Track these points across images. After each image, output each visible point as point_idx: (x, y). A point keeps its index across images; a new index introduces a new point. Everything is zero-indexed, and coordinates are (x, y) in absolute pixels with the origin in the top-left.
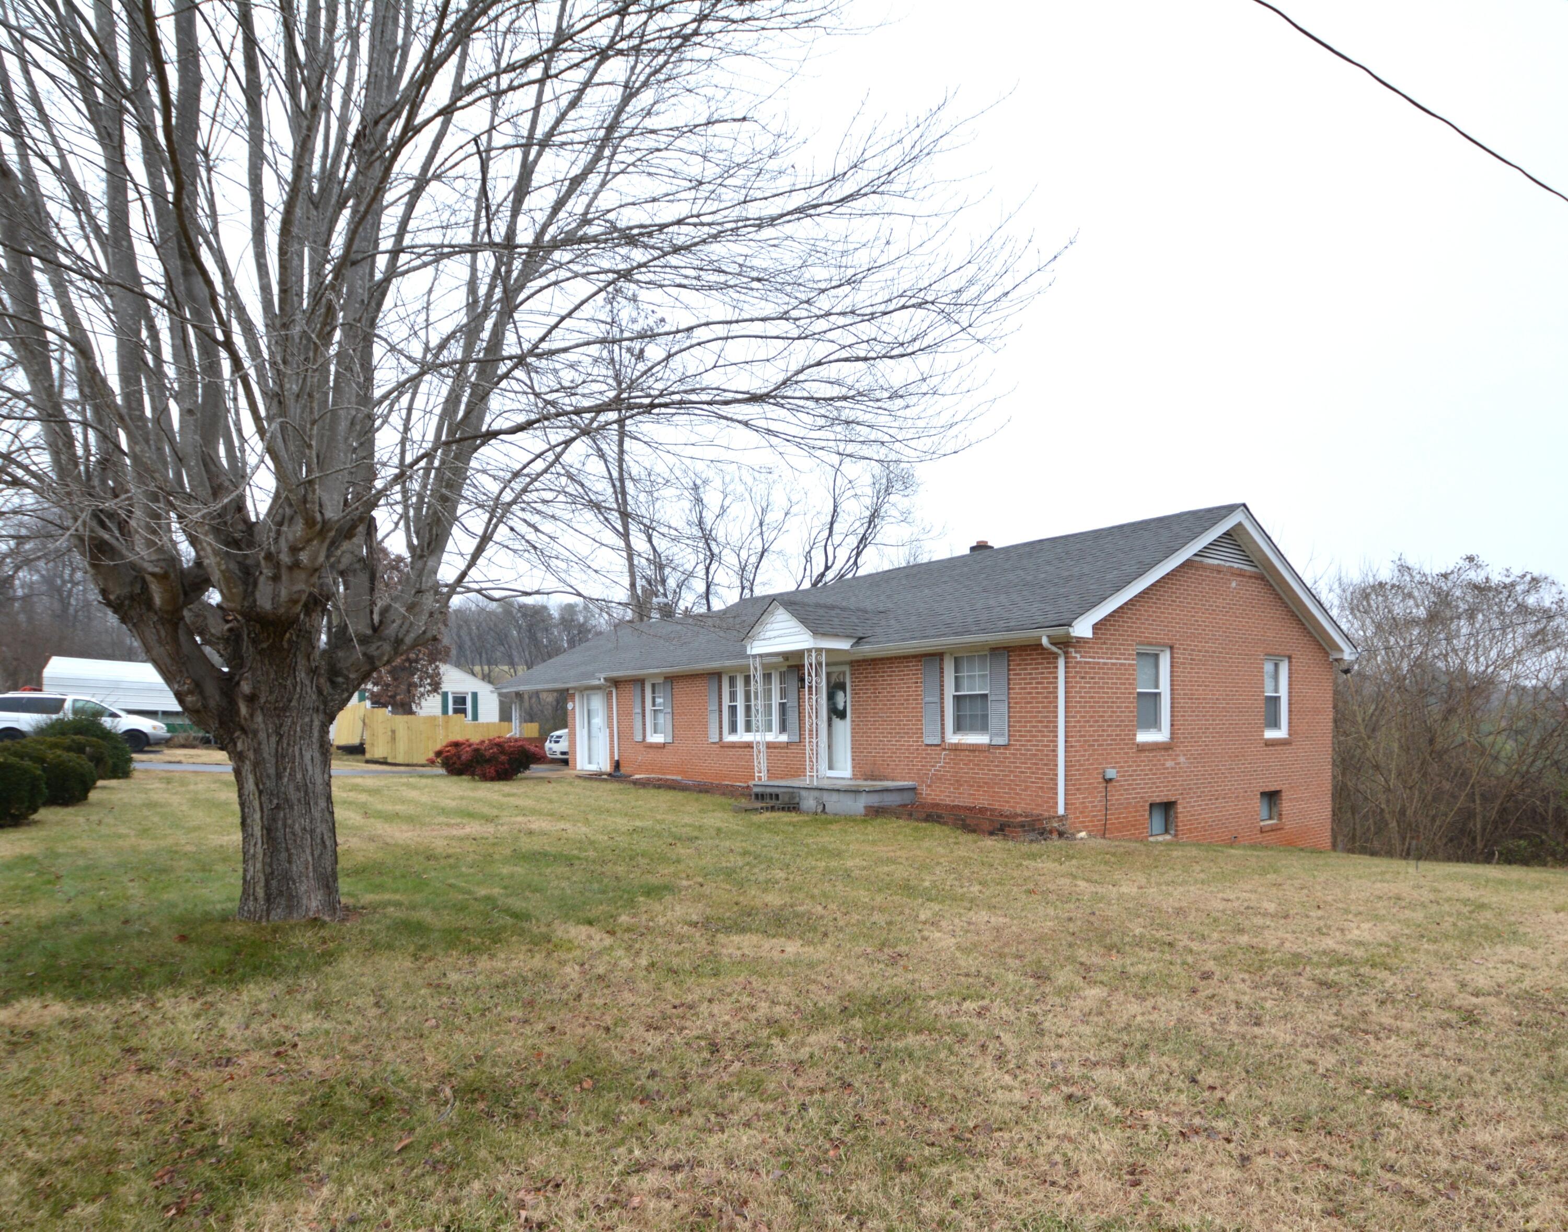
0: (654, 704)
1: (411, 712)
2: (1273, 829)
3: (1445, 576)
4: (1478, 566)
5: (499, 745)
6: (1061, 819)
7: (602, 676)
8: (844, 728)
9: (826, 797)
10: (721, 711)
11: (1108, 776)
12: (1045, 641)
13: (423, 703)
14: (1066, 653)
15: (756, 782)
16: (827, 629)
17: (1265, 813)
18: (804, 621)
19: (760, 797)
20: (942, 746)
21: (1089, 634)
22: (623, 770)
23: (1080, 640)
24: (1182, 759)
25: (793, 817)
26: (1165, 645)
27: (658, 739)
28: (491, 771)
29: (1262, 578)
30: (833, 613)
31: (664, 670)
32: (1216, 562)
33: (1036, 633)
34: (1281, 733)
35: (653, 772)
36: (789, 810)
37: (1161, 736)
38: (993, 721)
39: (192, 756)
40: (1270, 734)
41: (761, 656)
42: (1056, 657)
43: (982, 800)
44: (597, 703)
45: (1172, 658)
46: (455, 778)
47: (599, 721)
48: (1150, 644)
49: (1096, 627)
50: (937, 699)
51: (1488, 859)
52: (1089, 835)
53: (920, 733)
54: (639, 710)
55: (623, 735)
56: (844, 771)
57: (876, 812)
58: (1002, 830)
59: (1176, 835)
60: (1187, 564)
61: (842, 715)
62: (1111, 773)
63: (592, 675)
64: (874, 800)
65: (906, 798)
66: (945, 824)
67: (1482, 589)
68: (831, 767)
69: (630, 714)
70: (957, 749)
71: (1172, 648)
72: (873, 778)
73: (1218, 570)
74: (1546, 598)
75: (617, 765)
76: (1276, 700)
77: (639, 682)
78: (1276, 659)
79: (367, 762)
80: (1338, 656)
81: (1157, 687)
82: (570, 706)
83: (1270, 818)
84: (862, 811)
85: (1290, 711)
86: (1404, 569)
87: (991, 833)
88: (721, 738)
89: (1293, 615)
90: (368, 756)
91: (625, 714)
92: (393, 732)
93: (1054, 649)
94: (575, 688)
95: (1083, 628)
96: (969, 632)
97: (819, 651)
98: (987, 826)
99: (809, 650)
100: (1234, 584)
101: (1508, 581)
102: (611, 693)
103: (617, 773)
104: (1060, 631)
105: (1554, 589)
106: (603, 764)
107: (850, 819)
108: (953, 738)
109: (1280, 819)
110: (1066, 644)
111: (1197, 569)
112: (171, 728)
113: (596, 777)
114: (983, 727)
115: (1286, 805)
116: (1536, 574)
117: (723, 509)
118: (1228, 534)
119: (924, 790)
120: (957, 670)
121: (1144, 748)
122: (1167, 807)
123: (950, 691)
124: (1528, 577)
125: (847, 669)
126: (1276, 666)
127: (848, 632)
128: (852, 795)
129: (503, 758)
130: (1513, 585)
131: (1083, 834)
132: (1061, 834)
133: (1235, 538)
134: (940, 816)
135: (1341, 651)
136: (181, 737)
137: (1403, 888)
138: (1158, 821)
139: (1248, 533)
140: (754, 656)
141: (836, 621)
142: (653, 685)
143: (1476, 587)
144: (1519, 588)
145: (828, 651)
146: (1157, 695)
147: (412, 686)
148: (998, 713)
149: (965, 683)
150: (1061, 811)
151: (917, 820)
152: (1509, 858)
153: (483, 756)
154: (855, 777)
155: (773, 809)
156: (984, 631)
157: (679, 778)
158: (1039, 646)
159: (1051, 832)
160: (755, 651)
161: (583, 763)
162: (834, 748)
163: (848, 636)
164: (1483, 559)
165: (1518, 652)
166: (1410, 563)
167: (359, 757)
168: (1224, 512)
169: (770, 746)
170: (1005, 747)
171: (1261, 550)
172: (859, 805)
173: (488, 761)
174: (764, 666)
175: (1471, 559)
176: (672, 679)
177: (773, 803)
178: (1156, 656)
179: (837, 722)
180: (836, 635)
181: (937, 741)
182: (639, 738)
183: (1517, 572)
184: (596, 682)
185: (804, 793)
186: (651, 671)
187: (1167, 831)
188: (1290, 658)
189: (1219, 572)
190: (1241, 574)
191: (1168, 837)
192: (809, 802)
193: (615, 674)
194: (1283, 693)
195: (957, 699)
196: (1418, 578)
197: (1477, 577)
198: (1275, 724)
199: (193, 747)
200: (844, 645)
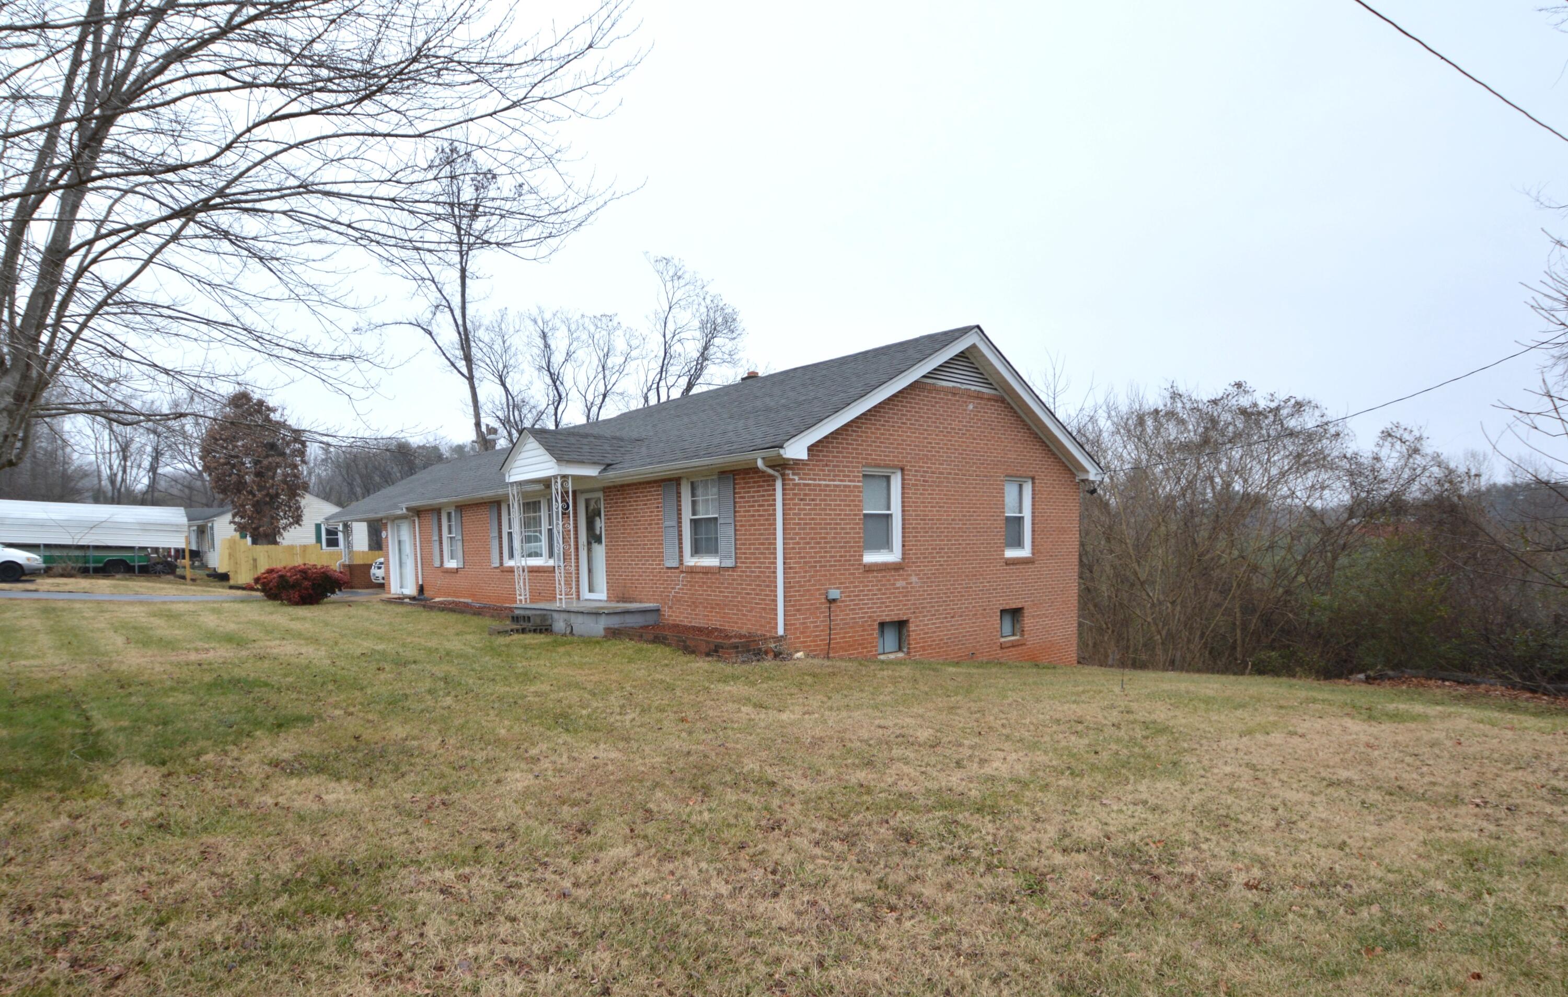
0: (450, 532)
1: (275, 543)
2: (1014, 645)
3: (1215, 402)
4: (1246, 392)
5: (304, 572)
6: (779, 639)
7: (404, 506)
8: (600, 551)
9: (574, 619)
10: (500, 537)
11: (831, 597)
12: (760, 463)
13: (285, 534)
14: (783, 475)
15: (518, 605)
16: (574, 456)
17: (1007, 627)
18: (550, 449)
19: (515, 619)
20: (680, 568)
21: (804, 456)
22: (427, 594)
23: (797, 462)
24: (914, 579)
25: (541, 638)
26: (895, 467)
27: (451, 564)
28: (296, 596)
29: (1003, 401)
30: (585, 441)
31: (454, 499)
32: (951, 384)
33: (750, 456)
34: (1025, 552)
35: (449, 595)
36: (541, 632)
37: (892, 556)
38: (722, 545)
39: (58, 585)
40: (1010, 553)
41: (520, 483)
42: (774, 479)
43: (714, 621)
44: (405, 533)
45: (903, 479)
46: (270, 602)
47: (408, 548)
48: (878, 466)
49: (810, 449)
50: (674, 523)
51: (1240, 670)
52: (807, 656)
53: (660, 556)
54: (436, 538)
55: (425, 561)
56: (601, 595)
57: (613, 634)
58: (716, 651)
59: (908, 653)
60: (914, 386)
61: (598, 540)
62: (834, 594)
63: (396, 506)
64: (615, 622)
65: (650, 619)
66: (669, 645)
67: (1251, 415)
68: (591, 590)
69: (430, 541)
70: (692, 571)
71: (902, 470)
72: (624, 600)
73: (954, 392)
74: (1309, 421)
75: (421, 589)
76: (1020, 520)
77: (436, 511)
78: (1019, 479)
79: (231, 587)
80: (1085, 477)
81: (889, 509)
82: (384, 534)
83: (1014, 635)
84: (602, 633)
85: (1033, 531)
86: (1175, 396)
87: (708, 654)
88: (501, 564)
89: (1036, 436)
90: (232, 582)
91: (425, 542)
92: (255, 560)
93: (770, 471)
94: (387, 518)
95: (796, 450)
96: (697, 456)
97: (564, 477)
98: (703, 647)
99: (555, 477)
100: (971, 407)
101: (1273, 405)
102: (414, 522)
103: (421, 598)
104: (772, 453)
105: (1317, 413)
106: (410, 590)
107: (588, 641)
108: (691, 561)
109: (1022, 635)
110: (783, 466)
111: (930, 391)
112: (46, 559)
113: (399, 600)
114: (713, 549)
115: (1028, 621)
116: (1299, 398)
117: (569, 355)
118: (962, 355)
119: (666, 612)
120: (693, 495)
121: (871, 569)
122: (901, 625)
123: (687, 516)
124: (1293, 401)
125: (600, 495)
126: (1021, 486)
127: (596, 459)
128: (593, 617)
129: (306, 583)
130: (1278, 409)
131: (800, 655)
132: (777, 655)
133: (968, 358)
134: (665, 638)
135: (1087, 472)
136: (58, 567)
137: (1091, 711)
138: (890, 639)
139: (983, 356)
140: (512, 484)
141: (586, 449)
142: (449, 514)
143: (1243, 411)
144: (1284, 412)
145: (576, 478)
146: (888, 517)
147: (274, 519)
148: (726, 534)
149: (700, 507)
150: (781, 631)
151: (647, 641)
152: (1261, 669)
153: (287, 582)
154: (609, 599)
155: (523, 631)
156: (709, 454)
157: (469, 601)
158: (756, 470)
159: (766, 653)
160: (513, 479)
161: (395, 589)
162: (594, 570)
163: (595, 463)
164: (1250, 384)
165: (1283, 474)
166: (1182, 390)
167: (224, 583)
168: (957, 334)
169: (533, 570)
170: (734, 569)
171: (998, 373)
172: (598, 627)
173: (293, 586)
174: (525, 494)
175: (1239, 385)
176: (462, 508)
177: (525, 625)
178: (888, 478)
179: (595, 546)
180: (581, 462)
181: (675, 564)
182: (437, 564)
183: (1282, 396)
184: (399, 512)
185: (555, 615)
186: (445, 500)
187: (900, 649)
188: (1033, 479)
189: (954, 394)
190: (978, 396)
191: (900, 655)
192: (559, 625)
193: (414, 504)
194: (1027, 514)
195: (695, 523)
196: (1188, 406)
197: (1245, 401)
198: (1019, 544)
199: (71, 576)
200: (591, 472)
